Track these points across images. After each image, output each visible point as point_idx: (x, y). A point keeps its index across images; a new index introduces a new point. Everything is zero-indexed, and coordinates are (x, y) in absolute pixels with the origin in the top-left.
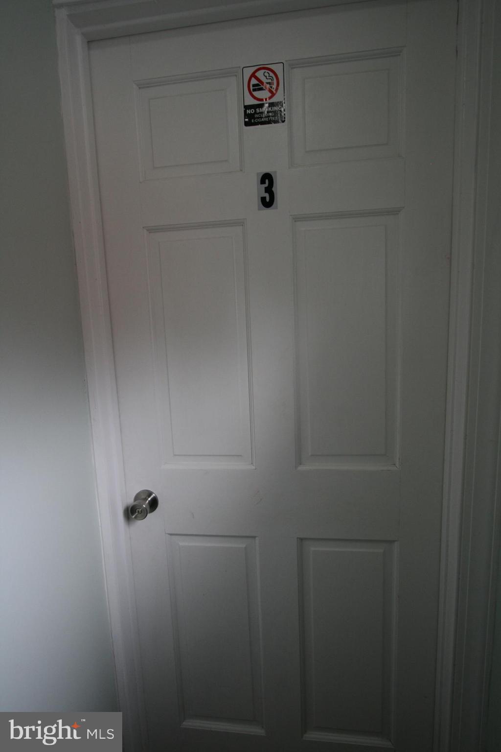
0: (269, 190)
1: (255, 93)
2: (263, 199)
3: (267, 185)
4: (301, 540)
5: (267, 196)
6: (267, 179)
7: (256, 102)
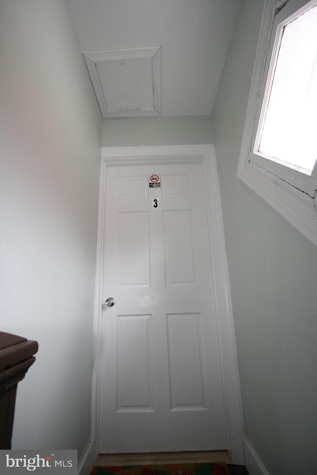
0: (156, 203)
1: (152, 180)
2: (154, 206)
3: (155, 202)
4: (168, 314)
5: (156, 205)
6: (155, 200)
7: (152, 182)
